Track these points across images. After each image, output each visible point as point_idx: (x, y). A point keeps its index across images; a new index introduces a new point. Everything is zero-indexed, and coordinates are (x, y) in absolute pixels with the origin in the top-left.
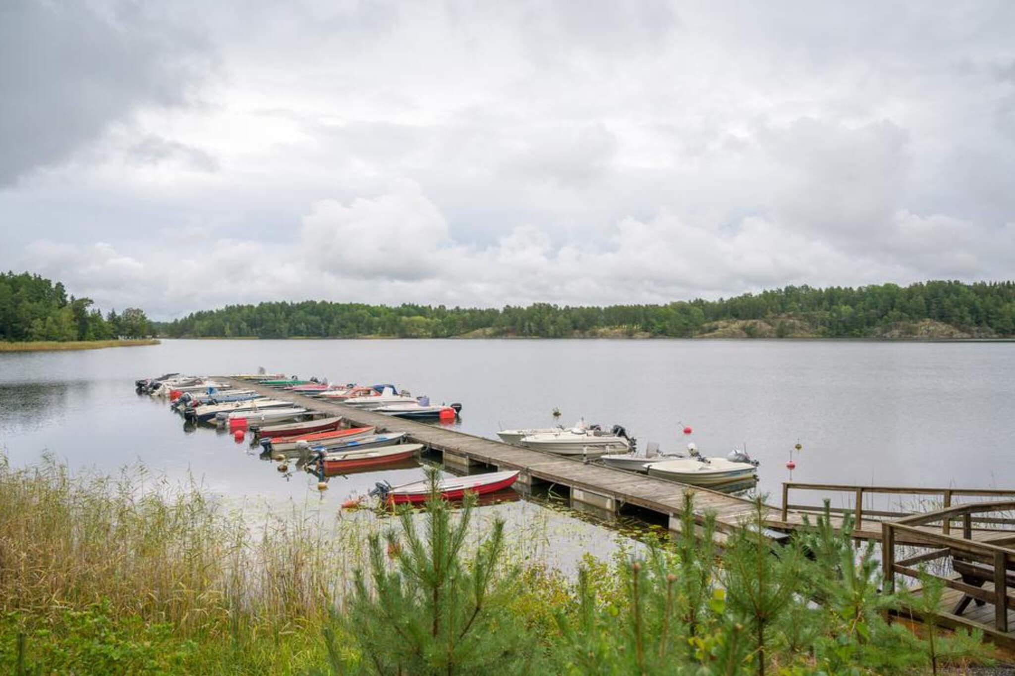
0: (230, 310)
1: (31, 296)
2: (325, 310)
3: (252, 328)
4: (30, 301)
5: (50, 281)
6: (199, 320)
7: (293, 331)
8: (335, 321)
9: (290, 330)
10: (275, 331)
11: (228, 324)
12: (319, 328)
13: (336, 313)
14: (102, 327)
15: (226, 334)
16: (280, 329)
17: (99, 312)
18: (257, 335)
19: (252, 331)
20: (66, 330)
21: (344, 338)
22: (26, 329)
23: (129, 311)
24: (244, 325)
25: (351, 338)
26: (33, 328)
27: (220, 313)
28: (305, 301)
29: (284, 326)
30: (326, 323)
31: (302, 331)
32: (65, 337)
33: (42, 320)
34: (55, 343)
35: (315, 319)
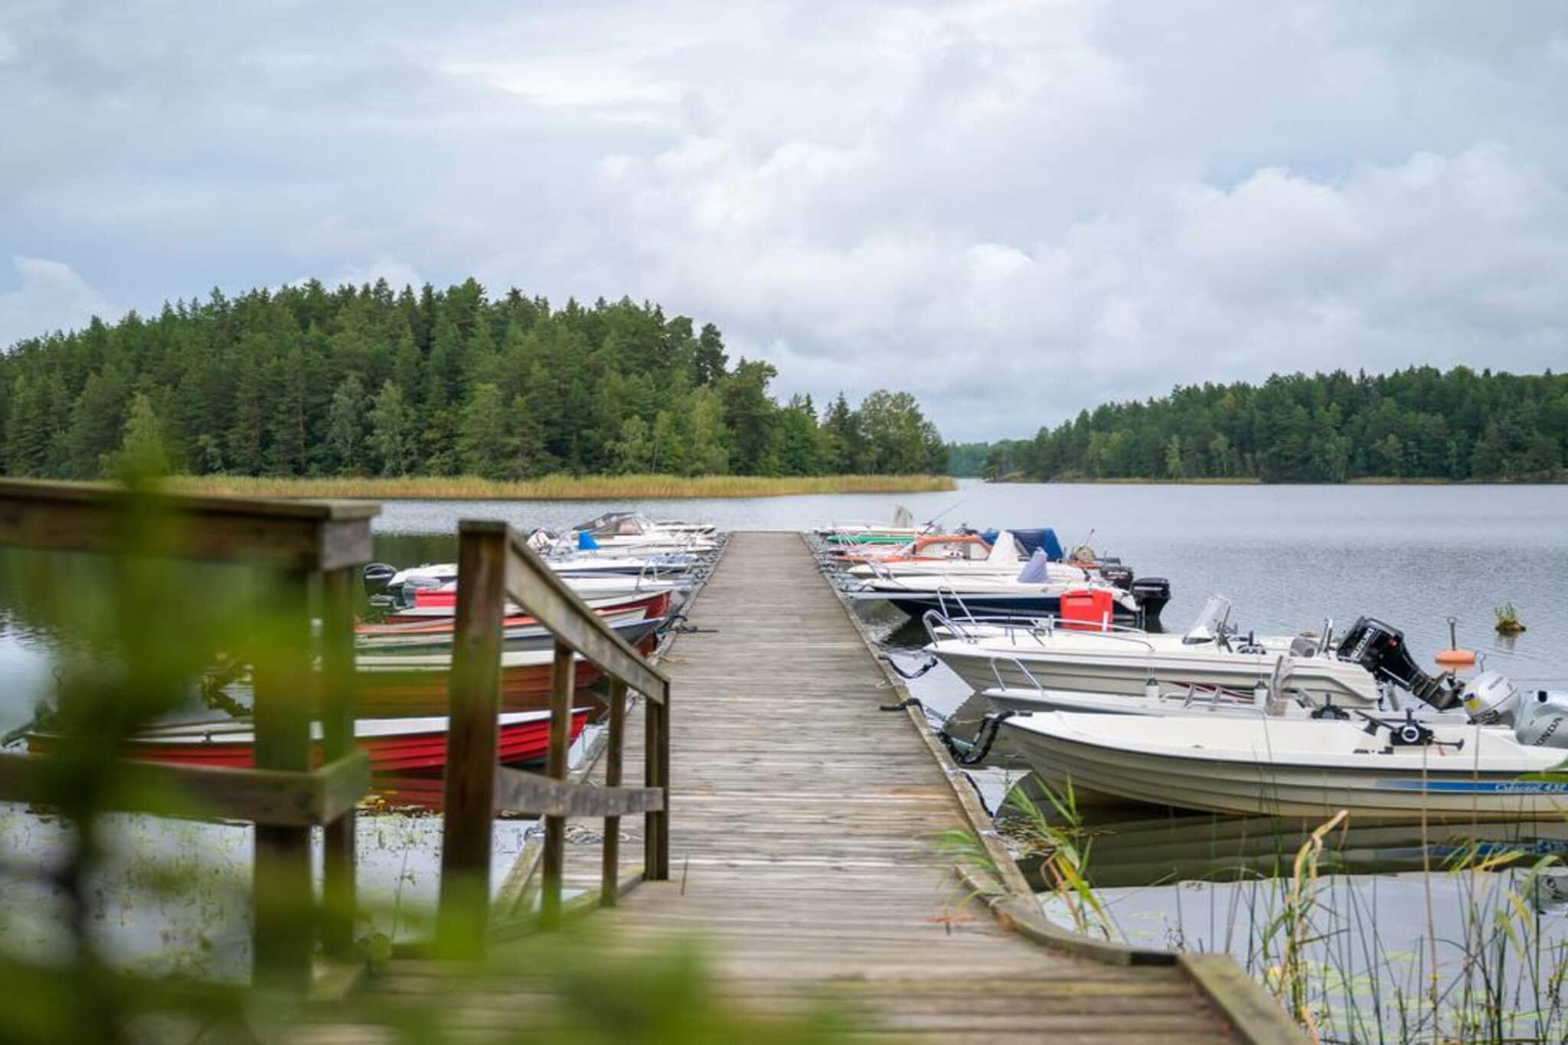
0: (1187, 398)
1: (628, 358)
2: (1462, 393)
3: (1242, 452)
4: (625, 372)
5: (690, 321)
6: (1100, 429)
7: (1360, 461)
8: (1492, 428)
9: (1352, 458)
10: (1307, 460)
11: (1175, 438)
12: (1441, 448)
13: (1494, 405)
14: (810, 444)
15: (1171, 468)
16: (1323, 452)
17: (809, 403)
18: (1257, 474)
19: (1243, 460)
20: (702, 446)
21: (1520, 481)
22: (609, 444)
23: (879, 398)
24: (1220, 442)
25: (1543, 481)
26: (624, 440)
27: (1157, 410)
28: (1403, 369)
29: (1337, 445)
30: (1463, 434)
31: (1386, 461)
32: (699, 465)
33: (644, 418)
34: (669, 479)
35: (1430, 422)
